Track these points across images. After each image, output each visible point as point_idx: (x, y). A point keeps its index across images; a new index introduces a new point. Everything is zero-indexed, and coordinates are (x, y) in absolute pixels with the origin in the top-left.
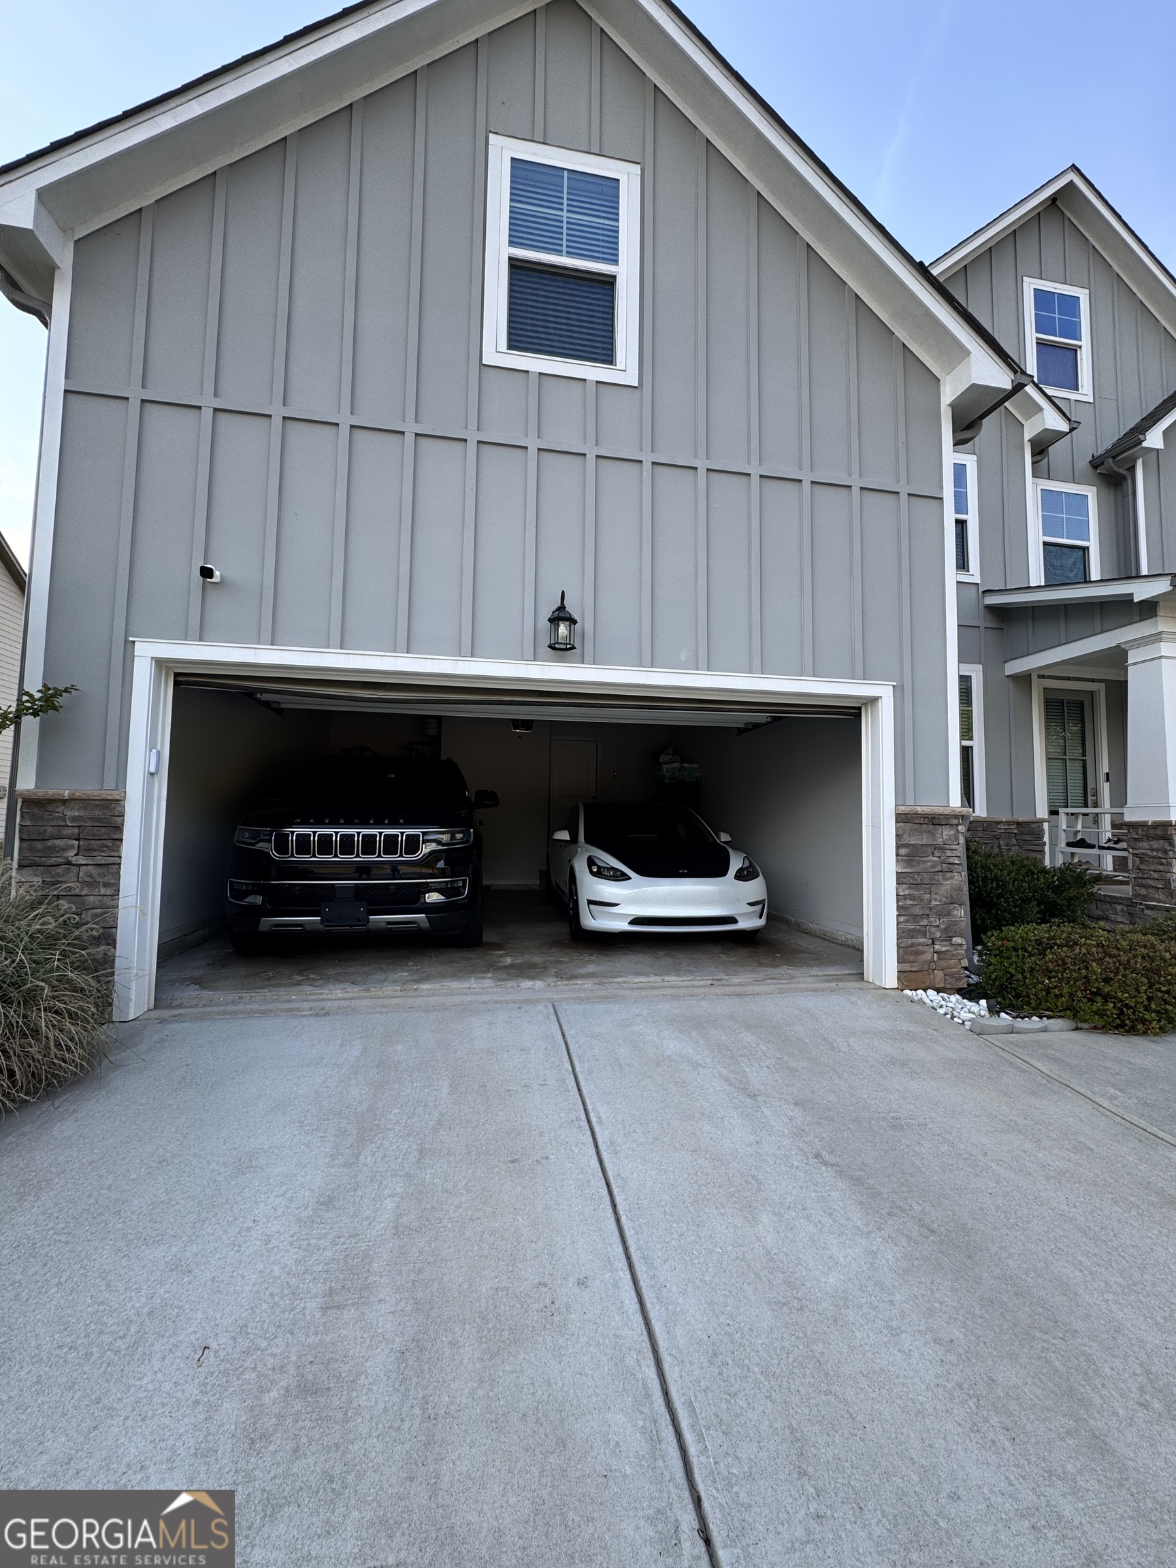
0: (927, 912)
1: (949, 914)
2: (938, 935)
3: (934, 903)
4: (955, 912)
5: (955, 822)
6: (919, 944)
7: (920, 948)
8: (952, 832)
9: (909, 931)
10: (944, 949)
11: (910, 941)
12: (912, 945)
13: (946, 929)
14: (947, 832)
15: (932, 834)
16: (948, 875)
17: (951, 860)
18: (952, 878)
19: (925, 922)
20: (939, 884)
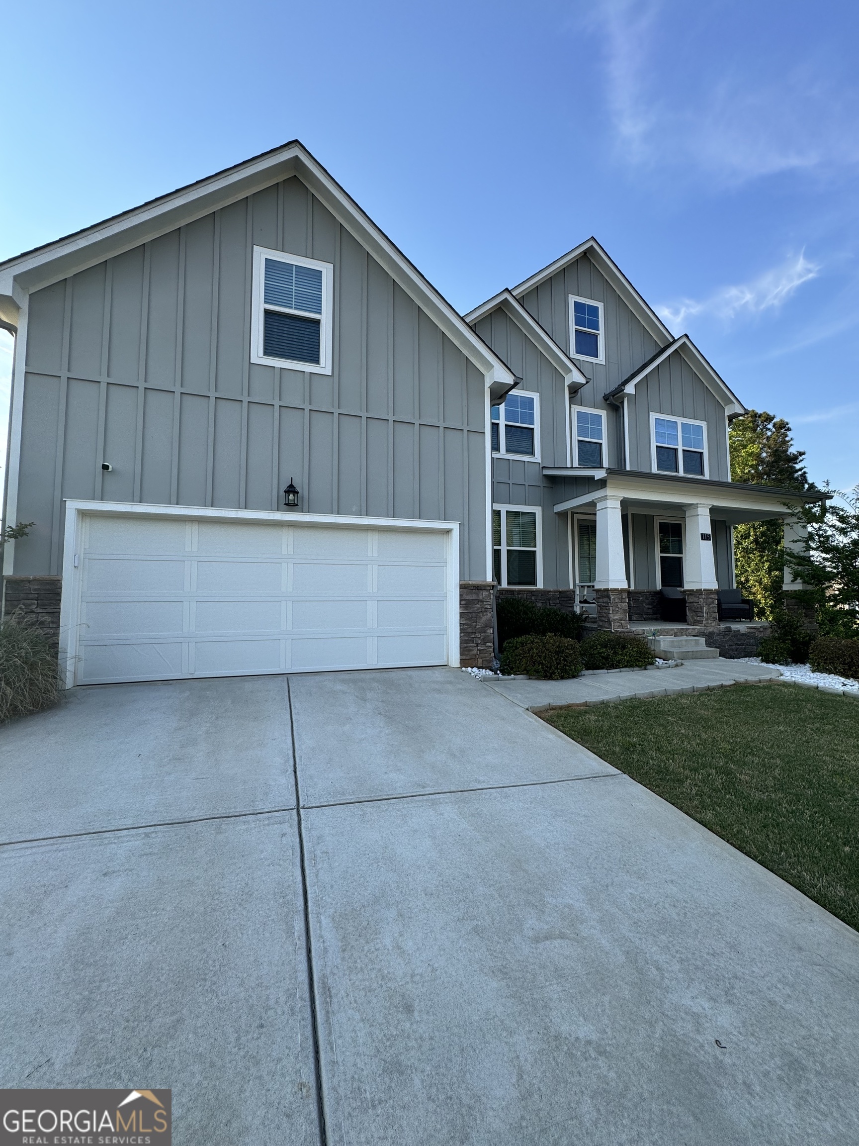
0: (474, 631)
1: (485, 632)
2: (480, 642)
3: (478, 627)
4: (488, 631)
5: (489, 588)
6: (470, 646)
7: (471, 648)
8: (487, 593)
9: (465, 640)
10: (482, 648)
11: (466, 645)
12: (467, 647)
13: (483, 639)
14: (485, 593)
15: (478, 595)
16: (485, 614)
17: (486, 606)
18: (487, 615)
19: (473, 636)
20: (480, 618)
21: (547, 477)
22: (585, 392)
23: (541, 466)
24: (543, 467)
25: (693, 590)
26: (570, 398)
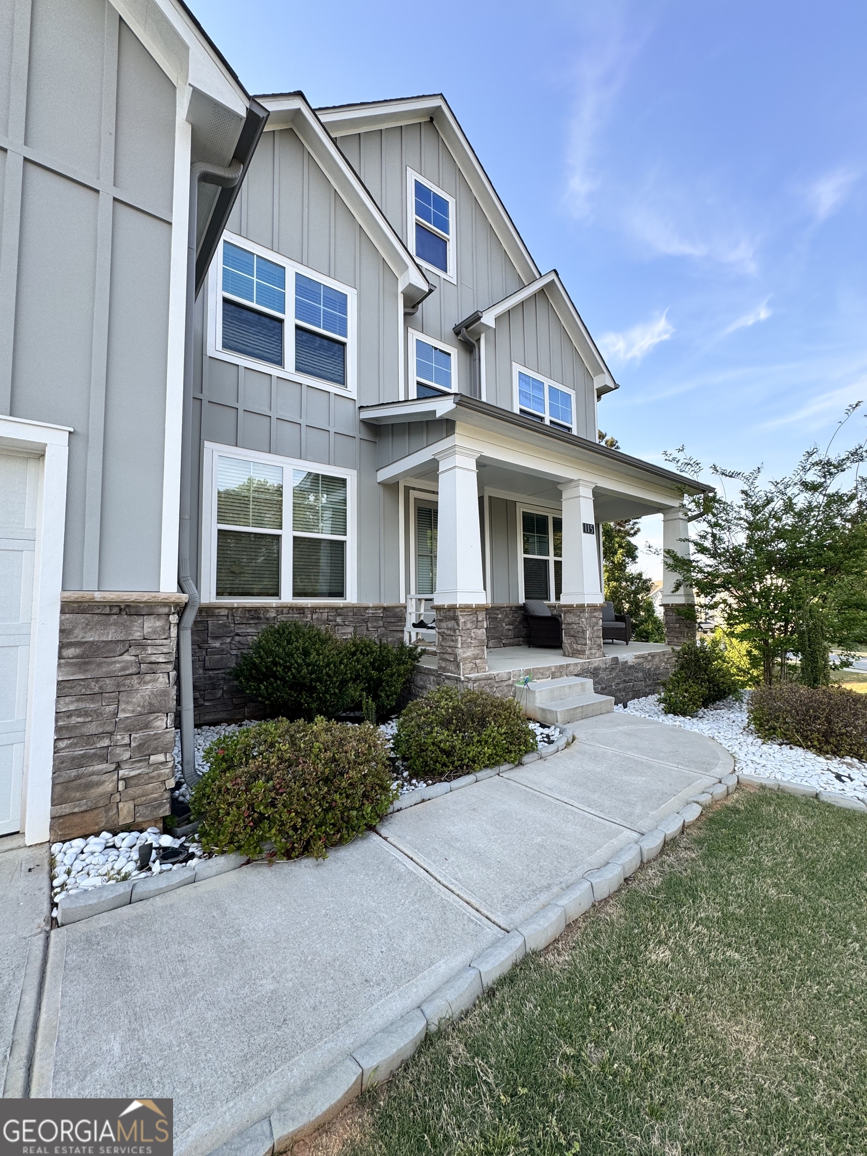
0: (109, 728)
1: (147, 726)
2: (126, 756)
3: (121, 715)
4: (158, 723)
5: (166, 610)
6: (93, 774)
7: (95, 778)
8: (159, 624)
9: (73, 759)
10: (133, 773)
11: (73, 773)
12: (78, 777)
13: (140, 746)
14: (150, 625)
15: (127, 629)
16: (148, 677)
17: (153, 658)
18: (155, 681)
19: (106, 742)
20: (131, 691)
21: (366, 423)
22: (428, 307)
23: (358, 406)
24: (361, 408)
25: (572, 606)
26: (405, 314)
